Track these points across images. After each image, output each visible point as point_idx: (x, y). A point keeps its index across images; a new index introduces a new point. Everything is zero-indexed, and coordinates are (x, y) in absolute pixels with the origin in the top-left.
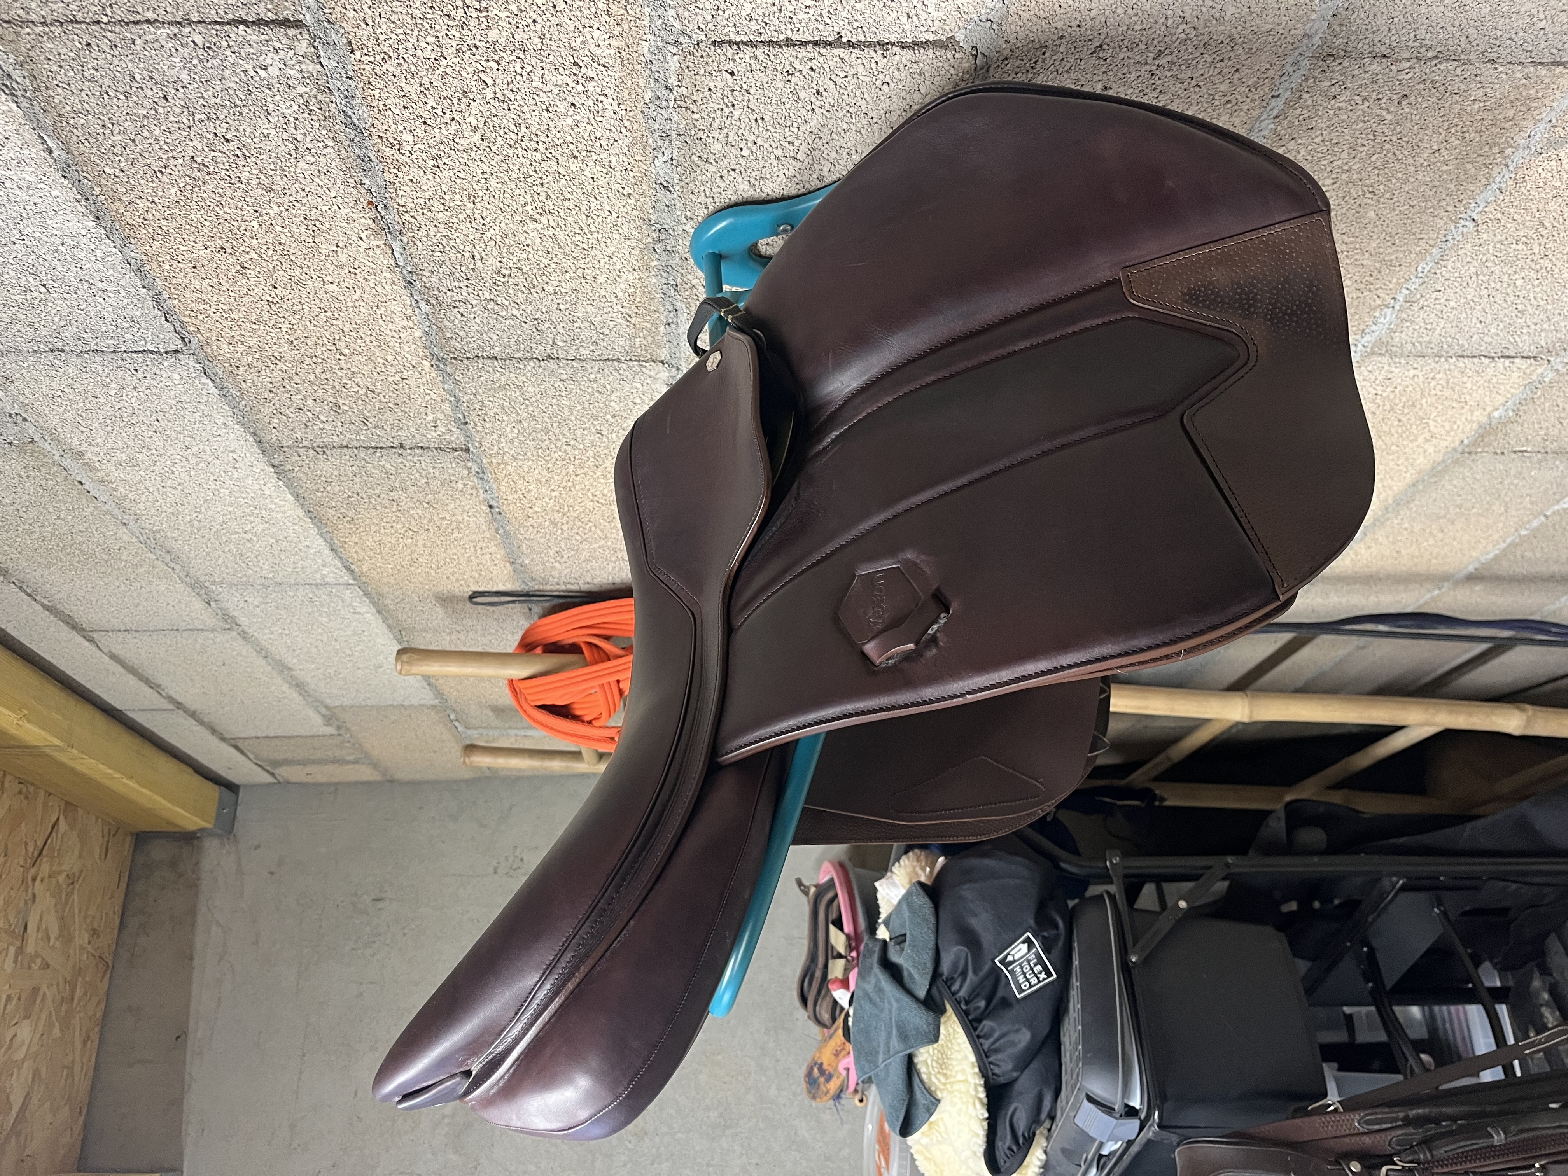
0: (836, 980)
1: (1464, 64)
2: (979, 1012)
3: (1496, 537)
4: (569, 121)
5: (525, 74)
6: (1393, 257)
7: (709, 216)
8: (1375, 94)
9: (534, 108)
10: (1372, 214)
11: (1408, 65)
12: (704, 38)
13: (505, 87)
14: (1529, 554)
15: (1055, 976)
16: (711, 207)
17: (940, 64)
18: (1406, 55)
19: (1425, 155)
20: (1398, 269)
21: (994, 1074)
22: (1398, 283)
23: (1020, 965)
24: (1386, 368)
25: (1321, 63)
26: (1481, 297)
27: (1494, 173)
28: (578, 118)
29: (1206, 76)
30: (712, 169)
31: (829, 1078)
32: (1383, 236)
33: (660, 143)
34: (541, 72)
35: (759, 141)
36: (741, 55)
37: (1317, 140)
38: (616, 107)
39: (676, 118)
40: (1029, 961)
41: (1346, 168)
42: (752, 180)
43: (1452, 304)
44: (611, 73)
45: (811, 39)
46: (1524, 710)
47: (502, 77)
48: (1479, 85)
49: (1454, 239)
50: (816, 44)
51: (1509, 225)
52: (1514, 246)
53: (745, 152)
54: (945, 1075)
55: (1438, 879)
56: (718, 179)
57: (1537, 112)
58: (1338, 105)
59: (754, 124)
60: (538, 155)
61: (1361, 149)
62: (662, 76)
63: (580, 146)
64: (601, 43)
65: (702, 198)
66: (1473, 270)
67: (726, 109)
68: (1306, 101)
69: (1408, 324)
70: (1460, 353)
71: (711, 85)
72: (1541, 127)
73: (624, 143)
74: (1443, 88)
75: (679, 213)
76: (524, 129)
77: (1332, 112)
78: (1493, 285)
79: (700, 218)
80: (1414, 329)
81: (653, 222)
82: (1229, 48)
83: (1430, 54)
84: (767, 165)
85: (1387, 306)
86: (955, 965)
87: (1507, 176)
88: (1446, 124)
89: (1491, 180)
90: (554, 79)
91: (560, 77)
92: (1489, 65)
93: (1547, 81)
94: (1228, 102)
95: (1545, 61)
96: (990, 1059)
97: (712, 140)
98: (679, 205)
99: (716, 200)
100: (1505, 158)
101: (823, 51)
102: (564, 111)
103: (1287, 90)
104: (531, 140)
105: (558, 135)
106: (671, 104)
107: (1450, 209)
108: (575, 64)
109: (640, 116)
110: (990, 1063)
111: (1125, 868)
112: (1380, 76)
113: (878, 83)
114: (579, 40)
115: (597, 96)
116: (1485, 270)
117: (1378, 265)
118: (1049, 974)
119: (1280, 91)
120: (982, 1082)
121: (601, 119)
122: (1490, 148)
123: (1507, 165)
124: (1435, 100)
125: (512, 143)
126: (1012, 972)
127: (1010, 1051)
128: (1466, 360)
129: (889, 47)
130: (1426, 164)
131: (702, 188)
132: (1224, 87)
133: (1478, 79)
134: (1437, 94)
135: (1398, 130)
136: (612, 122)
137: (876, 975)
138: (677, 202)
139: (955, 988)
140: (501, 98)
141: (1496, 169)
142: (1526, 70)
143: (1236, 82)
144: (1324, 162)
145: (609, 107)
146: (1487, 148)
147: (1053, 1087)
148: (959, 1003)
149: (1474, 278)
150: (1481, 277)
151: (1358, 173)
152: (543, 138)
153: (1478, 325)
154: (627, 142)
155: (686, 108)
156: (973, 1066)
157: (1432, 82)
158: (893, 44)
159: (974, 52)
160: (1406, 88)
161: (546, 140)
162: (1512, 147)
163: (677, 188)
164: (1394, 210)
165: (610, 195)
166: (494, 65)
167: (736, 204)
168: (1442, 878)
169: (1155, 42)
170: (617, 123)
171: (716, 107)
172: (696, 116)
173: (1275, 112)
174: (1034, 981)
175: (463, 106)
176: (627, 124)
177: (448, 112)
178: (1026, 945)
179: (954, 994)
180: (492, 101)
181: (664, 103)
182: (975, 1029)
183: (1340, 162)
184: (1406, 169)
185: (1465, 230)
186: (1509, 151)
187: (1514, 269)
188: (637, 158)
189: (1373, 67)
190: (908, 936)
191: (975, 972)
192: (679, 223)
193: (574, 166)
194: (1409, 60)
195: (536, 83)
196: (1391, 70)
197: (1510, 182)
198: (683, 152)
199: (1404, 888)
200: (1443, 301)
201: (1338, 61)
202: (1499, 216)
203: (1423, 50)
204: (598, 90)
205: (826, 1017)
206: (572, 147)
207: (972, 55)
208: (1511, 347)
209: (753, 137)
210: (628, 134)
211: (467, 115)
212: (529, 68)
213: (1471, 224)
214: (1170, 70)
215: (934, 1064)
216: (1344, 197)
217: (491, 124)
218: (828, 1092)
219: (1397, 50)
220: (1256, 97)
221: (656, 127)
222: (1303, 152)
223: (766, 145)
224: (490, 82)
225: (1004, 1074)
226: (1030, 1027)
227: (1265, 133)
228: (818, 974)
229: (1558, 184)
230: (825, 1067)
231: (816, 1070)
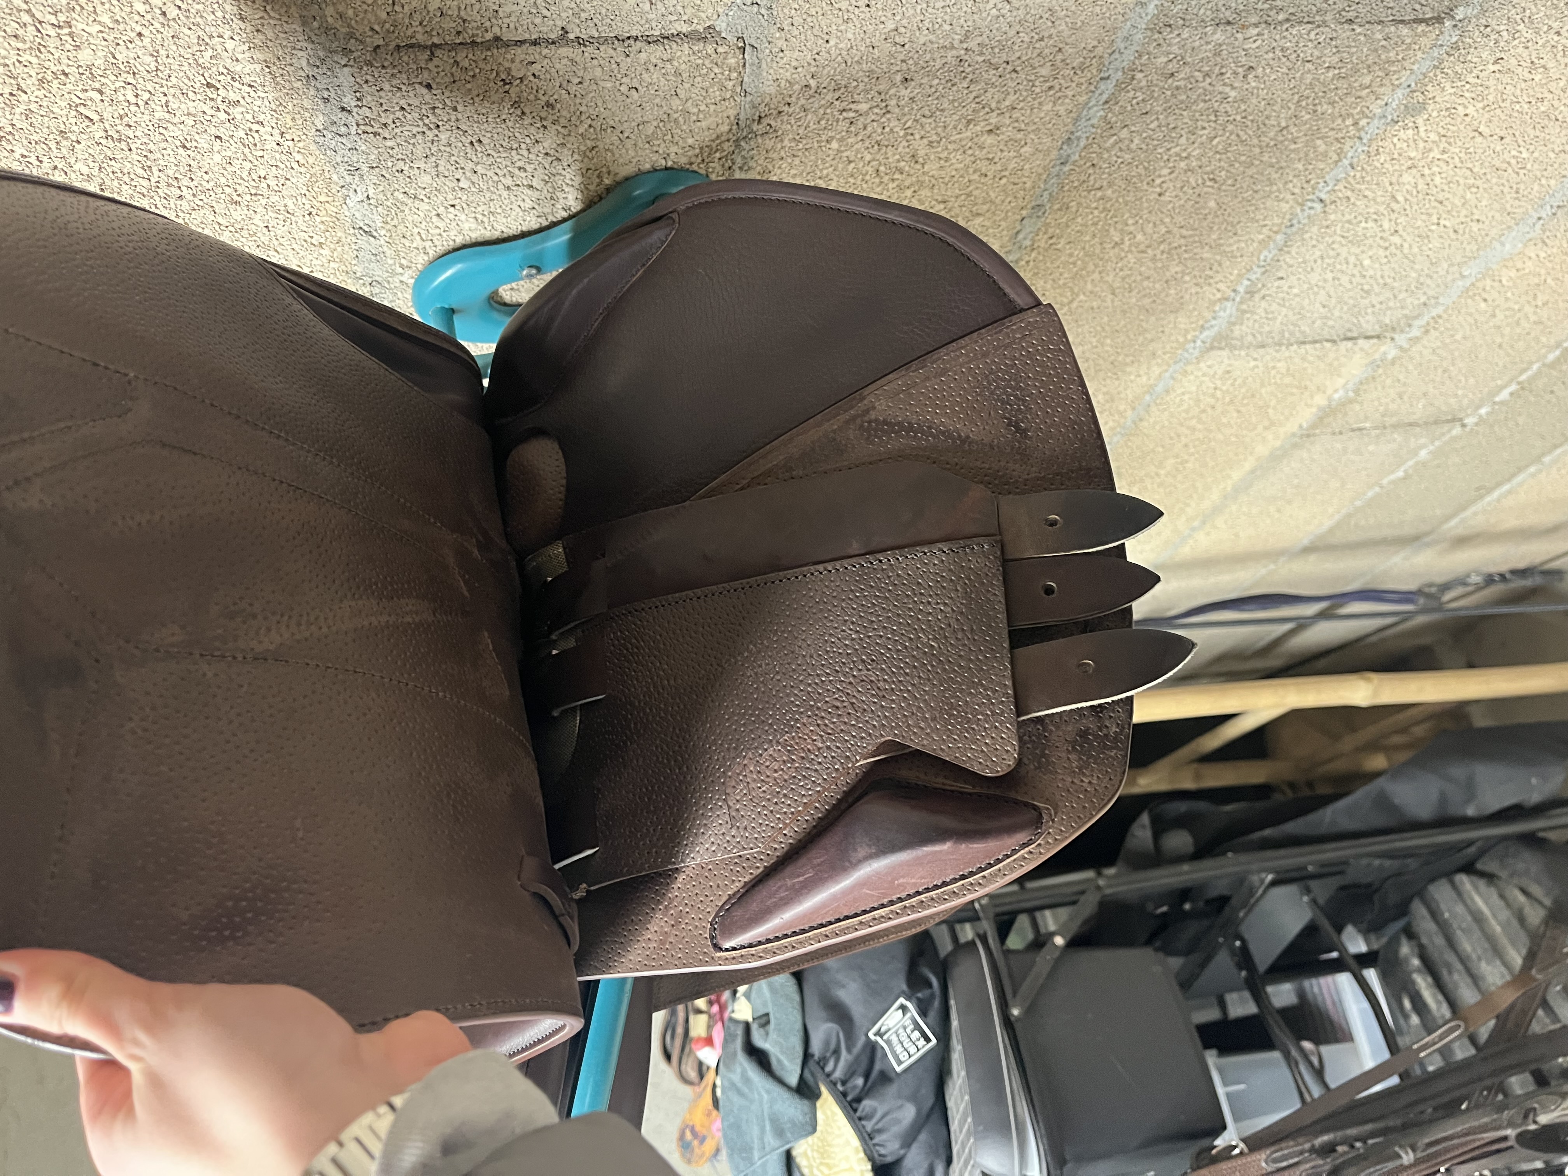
0: (699, 1039)
1: (1319, 26)
2: (857, 1091)
3: (1331, 510)
4: (217, 158)
5: (141, 103)
6: (1235, 248)
7: (431, 263)
8: (1217, 68)
9: (163, 145)
10: (1212, 204)
11: (1255, 31)
12: (381, 42)
13: (118, 122)
14: (1363, 522)
15: (934, 1041)
16: (431, 253)
17: (700, 62)
18: (1254, 19)
19: (1272, 134)
20: (1239, 260)
21: (880, 1155)
22: (1239, 275)
23: (896, 1032)
24: (1226, 361)
25: (1156, 36)
26: (1325, 281)
27: (1347, 147)
28: (229, 153)
29: (1024, 58)
30: (424, 206)
31: (703, 1140)
32: (1223, 227)
33: (349, 179)
34: (164, 99)
35: (479, 168)
36: (436, 61)
37: (1152, 126)
38: (278, 138)
39: (364, 147)
40: (905, 1028)
41: (1184, 155)
42: (480, 217)
43: (1295, 291)
44: (263, 95)
45: (527, 36)
47: (110, 109)
48: (1334, 50)
49: (1299, 223)
50: (535, 43)
51: (1358, 203)
52: (1363, 224)
53: (464, 184)
54: (828, 1166)
55: (1305, 868)
56: (435, 219)
57: (1396, 76)
58: (1176, 83)
59: (469, 150)
60: (184, 203)
61: (1201, 133)
62: (333, 95)
63: (240, 189)
64: (240, 57)
65: (418, 242)
66: (1318, 253)
67: (428, 132)
68: (1140, 81)
69: (1248, 315)
70: (1302, 339)
71: (403, 102)
72: (1399, 93)
73: (300, 181)
74: (1295, 55)
75: (390, 262)
76: (156, 173)
77: (1169, 93)
78: (1338, 267)
79: (420, 267)
80: (1255, 321)
81: (359, 274)
82: (1050, 24)
83: (1281, 17)
84: (494, 197)
85: (1227, 299)
86: (827, 1043)
87: (1360, 150)
88: (1296, 97)
89: (1343, 155)
90: (183, 106)
91: (191, 104)
92: (1346, 26)
93: (1408, 41)
94: (1051, 88)
95: (1407, 18)
96: (876, 1141)
97: (417, 172)
98: (388, 253)
99: (437, 243)
100: (1359, 130)
101: (545, 51)
102: (206, 146)
103: (1117, 70)
104: (169, 185)
105: (206, 177)
106: (353, 130)
107: (1296, 191)
108: (209, 85)
109: (313, 147)
110: (875, 1145)
112: (1224, 47)
113: (624, 89)
114: (208, 54)
115: (249, 124)
116: (1332, 253)
117: (1218, 257)
118: (928, 1040)
119: (1110, 72)
120: (869, 1167)
121: (261, 153)
122: (1344, 121)
123: (1360, 138)
124: (1285, 70)
125: (145, 191)
126: (888, 1042)
127: (896, 1129)
128: (1308, 346)
129: (632, 41)
130: (1272, 143)
131: (416, 230)
132: (1044, 71)
133: (1334, 43)
134: (1288, 63)
135: (1243, 107)
136: (278, 156)
137: (741, 1064)
138: (385, 249)
139: (829, 1068)
140: (116, 136)
141: (1349, 143)
142: (1387, 30)
143: (1059, 64)
144: (1160, 151)
145: (268, 137)
146: (1339, 121)
147: (944, 1157)
148: (835, 1084)
149: (1319, 261)
150: (1327, 261)
151: (1199, 159)
152: (185, 182)
153: (1322, 310)
154: (303, 180)
155: (375, 134)
156: (857, 1152)
157: (1282, 50)
158: (636, 39)
159: (741, 44)
160: (1253, 59)
161: (192, 185)
162: (1367, 117)
163: (383, 232)
164: (1236, 197)
165: (295, 246)
166: (96, 96)
167: (464, 247)
168: (1310, 868)
169: (962, 21)
170: (284, 157)
171: (415, 130)
172: (389, 143)
173: (1105, 97)
174: (912, 1050)
175: (64, 151)
176: (299, 157)
177: (45, 159)
179: (828, 1075)
180: (104, 141)
181: (343, 130)
182: (855, 1111)
183: (1178, 149)
184: (1251, 151)
185: (1312, 212)
186: (1363, 122)
187: (1362, 248)
188: (322, 198)
189: (1216, 37)
190: (772, 1017)
191: (849, 1050)
192: (393, 273)
193: (238, 214)
194: (1256, 25)
195: (159, 114)
196: (1236, 39)
197: (1363, 157)
198: (381, 188)
199: (1274, 883)
200: (1285, 288)
201: (1176, 32)
202: (1349, 193)
203: (1272, 13)
204: (249, 117)
205: (693, 1074)
207: (739, 48)
208: (1354, 328)
209: (471, 165)
210: (303, 170)
211: (73, 161)
212: (146, 96)
213: (1318, 206)
214: (981, 54)
215: (816, 1155)
216: (1182, 187)
217: (109, 170)
218: (703, 1155)
219: (1243, 14)
220: (1083, 80)
221: (339, 159)
222: (1136, 141)
223: (490, 173)
224: (95, 117)
225: (891, 1153)
226: (914, 1098)
227: (1094, 121)
228: (680, 1030)
229: (1413, 155)
230: (698, 1128)
231: (688, 1135)
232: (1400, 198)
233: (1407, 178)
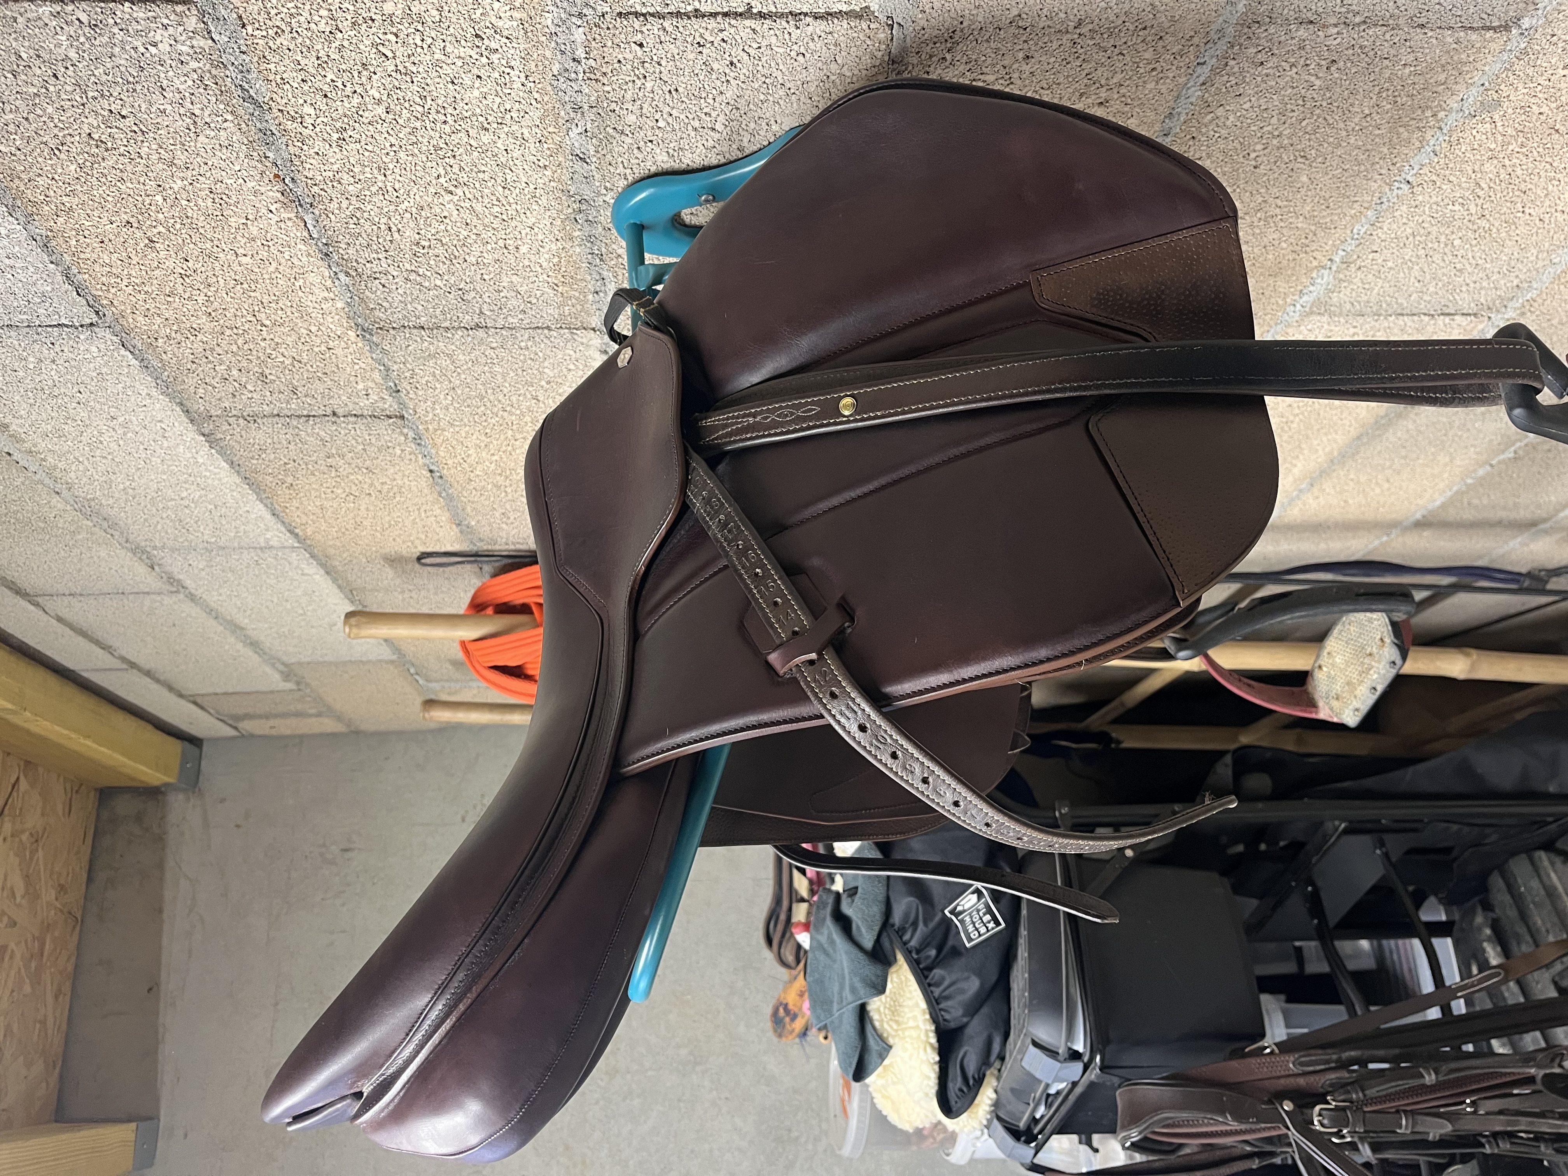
0: (799, 924)
1: (1393, 29)
2: (929, 961)
3: (1441, 485)
4: (476, 93)
5: (425, 46)
6: (1328, 220)
7: (629, 186)
8: (1303, 59)
9: (438, 80)
10: (1304, 179)
11: (1335, 30)
12: (608, 9)
13: (406, 59)
14: (1476, 501)
15: (1003, 925)
16: (630, 178)
17: (855, 35)
18: (1333, 20)
19: (1356, 120)
20: (1333, 231)
21: (945, 1020)
22: (1334, 245)
23: (970, 914)
24: (1326, 326)
25: (1246, 30)
26: (1418, 257)
27: (1428, 136)
28: (485, 90)
29: (1129, 44)
30: (628, 140)
31: (794, 1017)
32: (1316, 200)
33: (572, 115)
34: (442, 44)
35: (675, 113)
36: (649, 26)
37: (1246, 106)
38: (523, 79)
39: (587, 91)
40: (978, 911)
41: (1276, 133)
42: (671, 151)
43: (1390, 264)
44: (516, 46)
45: (720, 10)
46: (1468, 655)
47: (402, 49)
48: (1409, 50)
49: (1389, 201)
50: (726, 15)
51: (1444, 187)
52: (1450, 207)
53: (661, 124)
54: (897, 1022)
55: (1379, 821)
56: (636, 151)
57: (1469, 76)
58: (1265, 71)
59: (668, 96)
60: (447, 127)
61: (1291, 114)
62: (568, 48)
63: (490, 119)
64: (502, 15)
65: (620, 170)
66: (1409, 231)
67: (637, 81)
68: (1232, 68)
69: (1346, 284)
70: (1399, 311)
71: (620, 57)
72: (1474, 91)
73: (535, 114)
74: (1372, 53)
75: (598, 184)
76: (429, 102)
77: (1259, 79)
78: (1430, 245)
79: (620, 189)
80: (1353, 290)
81: (572, 193)
82: (1151, 16)
83: (1358, 19)
84: (684, 135)
85: (1324, 267)
86: (906, 915)
87: (1441, 139)
88: (1377, 89)
89: (1424, 143)
90: (456, 51)
91: (462, 49)
92: (1418, 30)
93: (1478, 45)
94: (1153, 69)
95: (1475, 25)
96: (941, 1006)
97: (625, 112)
98: (597, 176)
99: (635, 171)
100: (1438, 121)
101: (733, 22)
102: (469, 83)
103: (1212, 57)
104: (438, 112)
105: (466, 107)
106: (581, 76)
107: (1383, 172)
108: (477, 36)
109: (549, 88)
110: (941, 1010)
111: (1073, 817)
112: (1307, 42)
113: (793, 54)
114: (479, 12)
115: (503, 68)
116: (1422, 231)
117: (1313, 228)
118: (998, 924)
119: (1206, 58)
120: (933, 1028)
121: (509, 91)
122: (1423, 111)
123: (1440, 128)
124: (1364, 65)
125: (419, 116)
126: (962, 922)
127: (960, 998)
128: (1406, 318)
129: (802, 17)
130: (1357, 128)
131: (620, 160)
132: (1147, 55)
133: (1408, 44)
134: (1367, 59)
135: (1328, 95)
136: (521, 94)
137: (828, 928)
138: (595, 173)
139: (906, 937)
140: (403, 71)
141: (1430, 133)
142: (1456, 35)
143: (1160, 49)
144: (1253, 128)
145: (516, 79)
146: (1419, 112)
147: (1002, 1030)
148: (910, 952)
149: (1411, 239)
150: (1418, 238)
151: (1289, 138)
152: (450, 110)
153: (1417, 284)
154: (538, 114)
155: (596, 80)
156: (924, 1013)
157: (1361, 47)
158: (806, 14)
159: (890, 22)
160: (1334, 53)
161: (454, 113)
162: (1445, 110)
163: (594, 159)
164: (1327, 174)
165: (525, 167)
166: (393, 38)
167: (656, 175)
168: (1383, 821)
169: (1075, 11)
170: (526, 95)
171: (628, 79)
172: (607, 88)
173: (1202, 79)
174: (983, 930)
175: (364, 79)
176: (537, 96)
177: (348, 85)
178: (975, 895)
179: (905, 943)
180: (394, 74)
181: (573, 76)
182: (926, 977)
183: (1270, 128)
184: (1337, 133)
185: (1400, 192)
186: (1442, 114)
187: (1451, 229)
188: (551, 129)
189: (1300, 33)
190: (859, 891)
191: (926, 924)
192: (599, 194)
193: (486, 138)
194: (1335, 25)
195: (438, 56)
196: (1318, 36)
197: (1444, 145)
198: (596, 124)
199: (1346, 832)
200: (1380, 261)
201: (1264, 28)
202: (1434, 178)
203: (1350, 15)
204: (504, 62)
205: (790, 958)
206: (481, 119)
207: (888, 25)
208: (1450, 305)
209: (668, 109)
210: (539, 106)
211: (369, 88)
212: (430, 41)
213: (1405, 187)
214: (1093, 38)
215: (887, 1012)
216: (1276, 162)
217: (395, 97)
218: (793, 1031)
219: (1323, 16)
220: (1182, 64)
221: (567, 99)
222: (1231, 118)
223: (682, 117)
224: (390, 55)
225: (955, 1019)
226: (979, 974)
227: (1193, 100)
228: (783, 917)
229: (1493, 146)
230: (790, 1007)
231: (781, 1010)
232: (1483, 185)
233: (1488, 167)
